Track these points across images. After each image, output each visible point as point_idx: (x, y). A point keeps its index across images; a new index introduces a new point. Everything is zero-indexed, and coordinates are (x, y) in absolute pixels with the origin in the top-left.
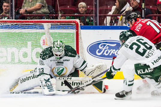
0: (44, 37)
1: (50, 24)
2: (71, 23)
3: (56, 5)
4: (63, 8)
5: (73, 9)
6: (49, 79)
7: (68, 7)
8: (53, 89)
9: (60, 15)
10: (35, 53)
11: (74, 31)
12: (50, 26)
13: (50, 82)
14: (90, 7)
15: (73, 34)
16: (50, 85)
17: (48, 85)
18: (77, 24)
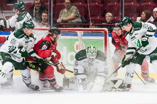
0: (77, 43)
1: (83, 32)
2: (100, 32)
3: (88, 16)
4: (93, 18)
5: (103, 19)
6: (85, 79)
7: (98, 17)
8: (87, 88)
9: (91, 24)
10: (70, 56)
11: (103, 38)
12: (83, 33)
13: (86, 81)
14: (116, 18)
15: (102, 40)
16: (85, 84)
17: (84, 83)
18: (106, 32)
